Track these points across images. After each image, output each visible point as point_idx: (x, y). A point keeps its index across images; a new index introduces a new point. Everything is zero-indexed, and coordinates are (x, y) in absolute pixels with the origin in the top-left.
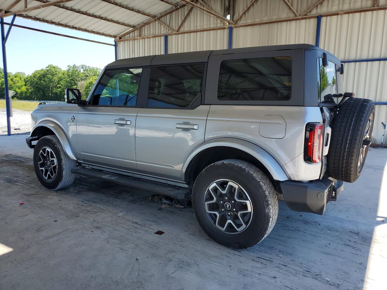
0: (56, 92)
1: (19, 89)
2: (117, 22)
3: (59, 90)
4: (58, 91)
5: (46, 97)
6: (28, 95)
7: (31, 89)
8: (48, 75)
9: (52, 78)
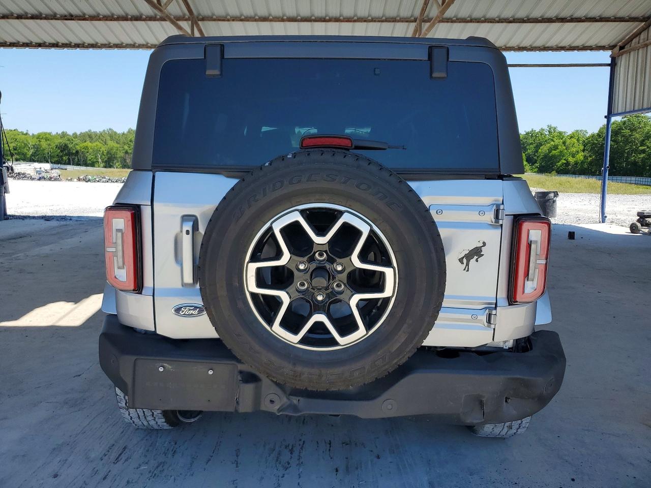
0: (635, 161)
1: (573, 157)
2: (602, 19)
3: (642, 156)
4: (639, 158)
5: (615, 169)
6: (586, 166)
7: (590, 156)
8: (623, 130)
9: (630, 135)
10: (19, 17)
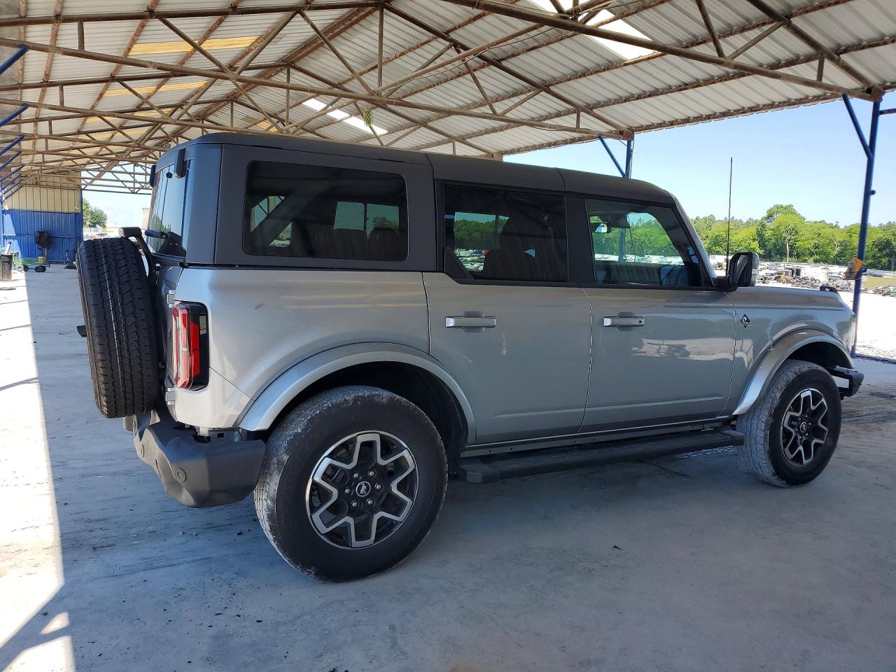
10: (639, 97)
